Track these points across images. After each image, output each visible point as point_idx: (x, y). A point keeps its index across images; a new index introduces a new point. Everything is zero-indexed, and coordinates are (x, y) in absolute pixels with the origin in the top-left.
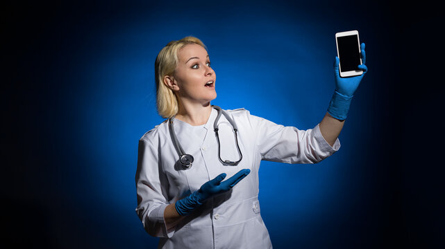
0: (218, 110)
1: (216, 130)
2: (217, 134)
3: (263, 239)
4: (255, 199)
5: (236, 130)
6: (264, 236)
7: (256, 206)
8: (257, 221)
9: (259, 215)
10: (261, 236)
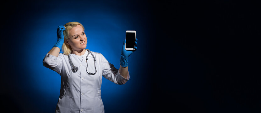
0: (89, 51)
1: (87, 60)
2: (87, 62)
3: (101, 106)
4: (99, 89)
5: (95, 60)
6: (101, 105)
7: (99, 92)
8: (99, 99)
9: (100, 97)
10: (100, 105)
